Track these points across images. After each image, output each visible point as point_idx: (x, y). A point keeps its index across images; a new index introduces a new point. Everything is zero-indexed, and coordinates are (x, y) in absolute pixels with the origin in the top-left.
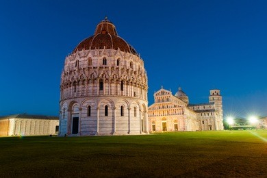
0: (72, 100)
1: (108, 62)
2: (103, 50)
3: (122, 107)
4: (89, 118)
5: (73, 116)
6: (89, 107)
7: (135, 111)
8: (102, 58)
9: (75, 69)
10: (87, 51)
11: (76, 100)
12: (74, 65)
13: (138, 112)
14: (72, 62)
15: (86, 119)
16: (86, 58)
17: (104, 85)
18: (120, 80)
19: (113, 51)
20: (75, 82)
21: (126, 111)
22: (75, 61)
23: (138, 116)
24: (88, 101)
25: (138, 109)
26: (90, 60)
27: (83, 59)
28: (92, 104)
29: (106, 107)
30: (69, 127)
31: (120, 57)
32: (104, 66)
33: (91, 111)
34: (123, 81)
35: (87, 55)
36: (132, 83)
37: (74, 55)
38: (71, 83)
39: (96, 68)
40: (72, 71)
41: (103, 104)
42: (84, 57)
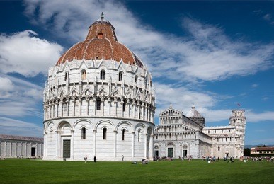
0: (61, 120)
1: (107, 76)
2: (101, 61)
4: (84, 142)
5: (63, 138)
6: (84, 129)
7: (139, 135)
8: (99, 71)
9: (64, 83)
10: (80, 62)
11: (66, 120)
12: (64, 78)
13: (142, 137)
14: (60, 74)
15: (80, 142)
16: (78, 71)
17: (102, 104)
18: (122, 99)
19: (114, 62)
20: (64, 99)
21: (129, 135)
22: (63, 74)
24: (82, 122)
25: (143, 134)
26: (84, 72)
27: (74, 71)
28: (88, 126)
29: (105, 130)
30: (59, 150)
31: (122, 70)
32: (102, 81)
33: (86, 134)
34: (125, 100)
35: (80, 67)
36: (136, 102)
37: (63, 65)
38: (59, 100)
39: (93, 83)
40: (60, 86)
41: (101, 126)
42: (77, 69)
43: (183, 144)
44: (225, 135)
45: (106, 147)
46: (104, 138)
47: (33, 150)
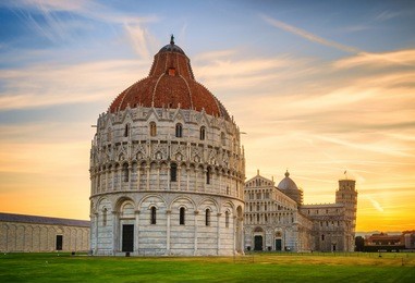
0: (120, 195)
1: (184, 132)
2: (176, 111)
3: (207, 211)
4: (154, 228)
5: (123, 222)
6: (153, 209)
7: (227, 218)
8: (174, 125)
9: (125, 139)
10: (147, 110)
11: (128, 195)
12: (123, 132)
13: (231, 220)
14: (117, 127)
15: (148, 228)
16: (145, 123)
17: (178, 173)
18: (206, 167)
19: (193, 112)
21: (213, 218)
22: (123, 126)
23: (231, 226)
24: (152, 199)
25: (231, 215)
26: (153, 125)
27: (139, 124)
28: (159, 204)
29: (182, 210)
30: (116, 241)
31: (205, 124)
32: (179, 140)
33: (158, 216)
34: (209, 168)
35: (148, 117)
36: (223, 171)
37: (122, 113)
38: (117, 165)
39: (166, 142)
40: (118, 144)
41: (177, 205)
42: (142, 120)
43: (276, 230)
44: (331, 217)
45: (184, 235)
46: (182, 222)
47: (60, 239)
